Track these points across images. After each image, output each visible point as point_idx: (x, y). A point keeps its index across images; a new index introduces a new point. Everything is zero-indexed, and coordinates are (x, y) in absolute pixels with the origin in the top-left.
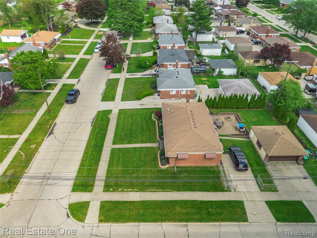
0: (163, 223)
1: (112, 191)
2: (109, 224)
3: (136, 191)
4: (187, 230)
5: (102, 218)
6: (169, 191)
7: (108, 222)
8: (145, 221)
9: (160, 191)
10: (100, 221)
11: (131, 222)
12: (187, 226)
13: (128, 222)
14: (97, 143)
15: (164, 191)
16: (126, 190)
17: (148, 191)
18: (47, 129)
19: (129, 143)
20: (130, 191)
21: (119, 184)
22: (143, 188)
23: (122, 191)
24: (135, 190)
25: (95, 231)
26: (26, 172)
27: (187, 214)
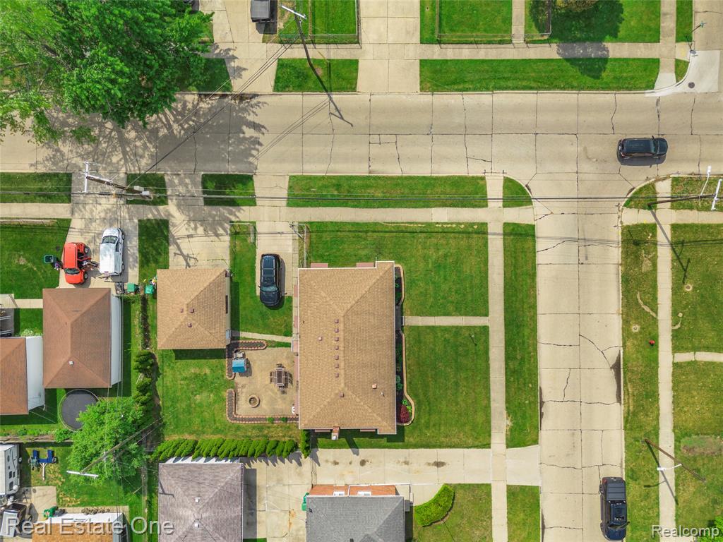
0: (400, 175)
1: (474, 224)
2: (471, 175)
3: (437, 223)
4: (370, 166)
5: (481, 182)
6: (389, 223)
7: (473, 177)
8: (424, 177)
9: (403, 223)
10: (483, 179)
11: (442, 177)
12: (370, 173)
13: (447, 177)
14: (518, 333)
15: (397, 223)
16: (454, 226)
17: (420, 223)
18: (630, 381)
19: (457, 330)
20: (448, 224)
21: (464, 235)
22: (429, 230)
23: (459, 224)
24: (440, 226)
25: (488, 166)
26: (620, 267)
27: (368, 187)
